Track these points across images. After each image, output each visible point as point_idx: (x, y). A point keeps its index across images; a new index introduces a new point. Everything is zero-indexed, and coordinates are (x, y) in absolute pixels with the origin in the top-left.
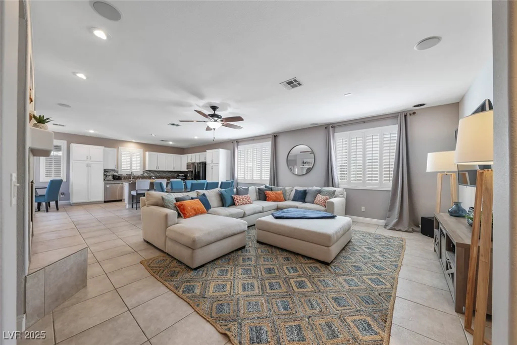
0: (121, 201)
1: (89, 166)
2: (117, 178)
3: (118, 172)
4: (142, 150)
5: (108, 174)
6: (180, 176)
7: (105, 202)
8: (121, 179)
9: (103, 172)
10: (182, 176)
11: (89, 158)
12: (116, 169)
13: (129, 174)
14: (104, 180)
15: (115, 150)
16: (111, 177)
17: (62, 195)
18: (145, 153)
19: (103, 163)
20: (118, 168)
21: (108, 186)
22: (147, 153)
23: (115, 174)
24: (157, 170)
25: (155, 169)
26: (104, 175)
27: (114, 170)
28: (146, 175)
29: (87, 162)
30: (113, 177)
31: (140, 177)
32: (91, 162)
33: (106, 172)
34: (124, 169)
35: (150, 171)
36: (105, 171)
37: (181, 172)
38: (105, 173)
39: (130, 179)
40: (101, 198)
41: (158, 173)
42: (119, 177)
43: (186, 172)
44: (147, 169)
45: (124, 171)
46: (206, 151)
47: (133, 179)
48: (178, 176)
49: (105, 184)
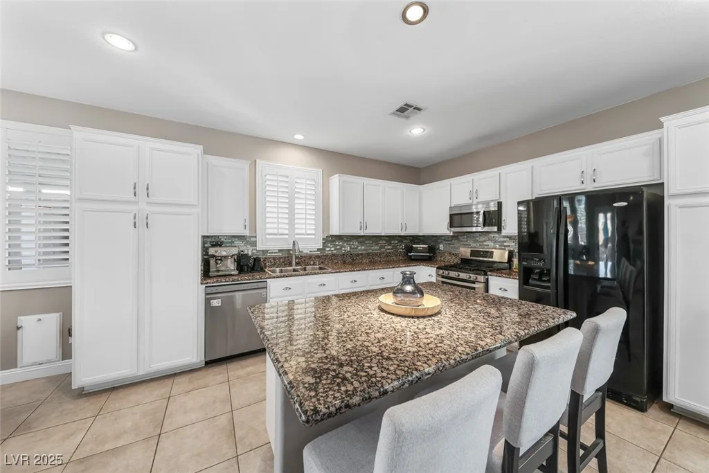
1: (141, 223)
2: (250, 266)
3: (254, 244)
4: (320, 171)
5: (222, 252)
6: (417, 249)
7: (210, 363)
8: (262, 270)
9: (198, 245)
10: (422, 251)
11: (141, 191)
12: (247, 233)
13: (286, 247)
14: (206, 273)
15: (245, 165)
16: (230, 265)
18: (329, 181)
19: (197, 210)
20: (254, 227)
21: (217, 301)
22: (335, 180)
23: (249, 251)
24: (362, 234)
25: (355, 230)
27: (239, 238)
28: (330, 249)
29: (134, 208)
30: (238, 264)
31: (317, 257)
32: (149, 209)
33: (212, 245)
34: (272, 235)
35: (340, 237)
36: (210, 242)
37: (416, 239)
38: (209, 251)
39: (290, 265)
40: (193, 354)
41: (362, 243)
42: (257, 260)
43: (436, 239)
44: (335, 230)
45: (270, 239)
46: (662, 119)
47: (297, 264)
48: (410, 249)
49: (207, 294)
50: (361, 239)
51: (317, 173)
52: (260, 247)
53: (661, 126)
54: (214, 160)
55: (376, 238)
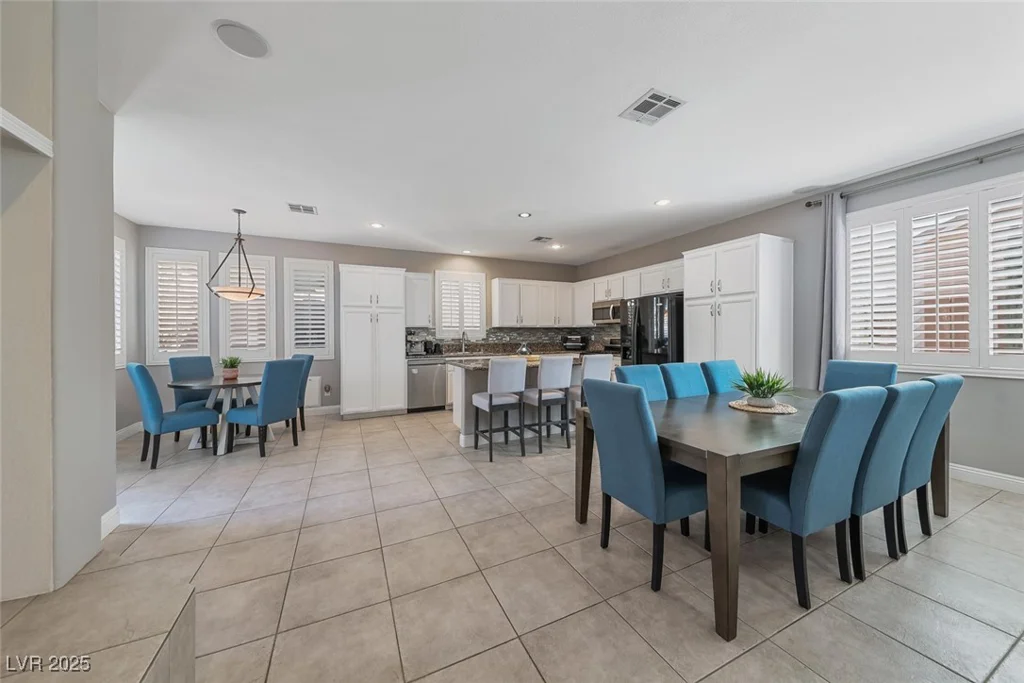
0: (442, 408)
1: (374, 319)
2: (433, 349)
3: (434, 334)
4: (484, 275)
5: (415, 339)
6: (571, 340)
7: (410, 411)
8: (441, 352)
9: (403, 334)
10: (576, 341)
11: (374, 299)
12: (430, 325)
13: (457, 337)
14: (407, 354)
15: (429, 276)
16: (420, 348)
17: (327, 391)
18: (491, 283)
19: (403, 311)
20: (434, 324)
21: (415, 371)
22: (496, 282)
23: (430, 338)
24: (519, 327)
25: (513, 324)
26: (407, 341)
27: (425, 329)
28: (492, 339)
30: (426, 348)
31: (482, 345)
32: (378, 311)
33: (411, 334)
34: (448, 328)
35: (500, 329)
36: (410, 332)
37: (572, 331)
38: (409, 338)
39: (461, 351)
40: (401, 402)
41: (520, 335)
42: (437, 345)
43: (588, 329)
44: (496, 324)
45: (447, 331)
46: (683, 253)
47: (466, 350)
48: (566, 340)
49: (409, 365)
50: (521, 331)
51: (482, 276)
52: (438, 336)
53: (682, 256)
54: (411, 275)
55: (532, 330)
